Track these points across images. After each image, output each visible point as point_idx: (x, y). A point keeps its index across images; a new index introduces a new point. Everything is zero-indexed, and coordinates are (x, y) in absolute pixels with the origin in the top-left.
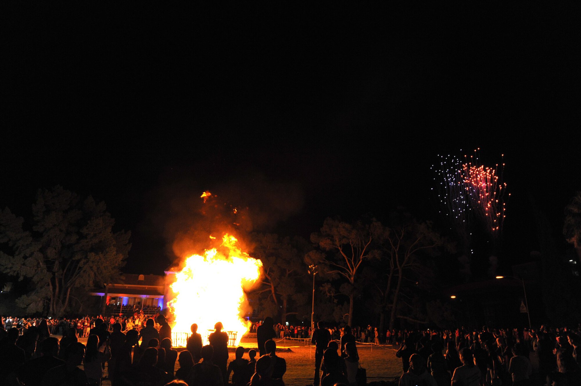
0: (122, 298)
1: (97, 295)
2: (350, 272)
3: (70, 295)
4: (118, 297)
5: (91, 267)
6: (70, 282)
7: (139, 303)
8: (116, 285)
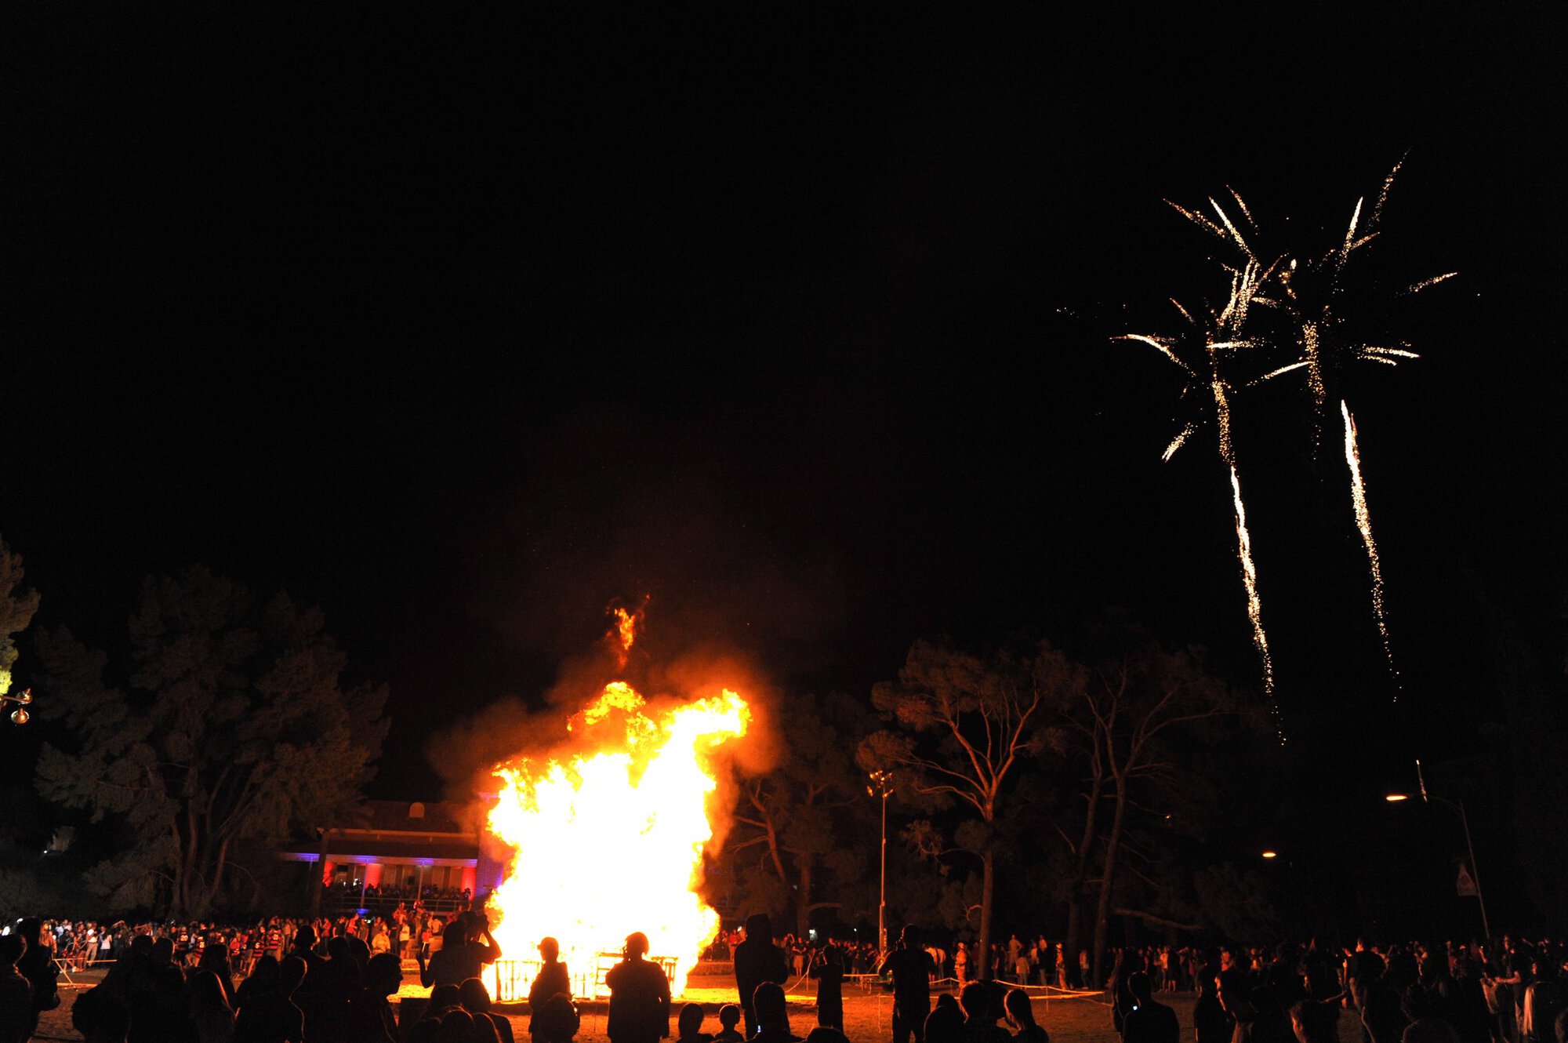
0: (365, 867)
1: (300, 860)
2: (983, 789)
3: (226, 859)
4: (354, 864)
5: (284, 784)
6: (227, 824)
7: (411, 880)
8: (349, 831)
